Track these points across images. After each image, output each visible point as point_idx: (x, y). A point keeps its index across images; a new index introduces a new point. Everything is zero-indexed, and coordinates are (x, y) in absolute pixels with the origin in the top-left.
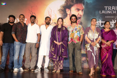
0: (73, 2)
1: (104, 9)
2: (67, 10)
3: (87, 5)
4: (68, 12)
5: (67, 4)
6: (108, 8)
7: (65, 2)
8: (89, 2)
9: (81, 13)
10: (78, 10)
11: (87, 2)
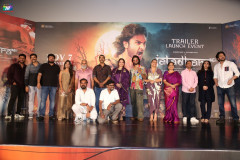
1: (171, 42)
2: (124, 43)
3: (150, 37)
4: (126, 45)
5: (125, 35)
6: (175, 41)
9: (142, 46)
10: (139, 43)
11: (149, 33)
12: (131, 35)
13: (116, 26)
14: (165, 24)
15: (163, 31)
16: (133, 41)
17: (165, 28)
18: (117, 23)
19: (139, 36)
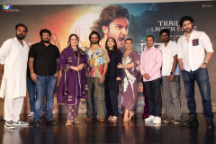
1: (158, 25)
2: (104, 28)
3: (133, 19)
4: (105, 30)
5: (103, 19)
6: (162, 24)
8: (135, 15)
9: (124, 31)
10: (120, 27)
11: (132, 15)
12: (111, 18)
13: (94, 8)
14: (150, 4)
15: (148, 12)
16: (113, 26)
17: (151, 9)
18: (95, 5)
19: (120, 19)
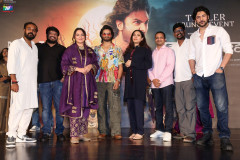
0: (128, 9)
1: (185, 20)
3: (154, 12)
4: (120, 26)
7: (115, 9)
8: (157, 7)
9: (143, 27)
11: (153, 8)
12: (127, 12)
19: (138, 13)
